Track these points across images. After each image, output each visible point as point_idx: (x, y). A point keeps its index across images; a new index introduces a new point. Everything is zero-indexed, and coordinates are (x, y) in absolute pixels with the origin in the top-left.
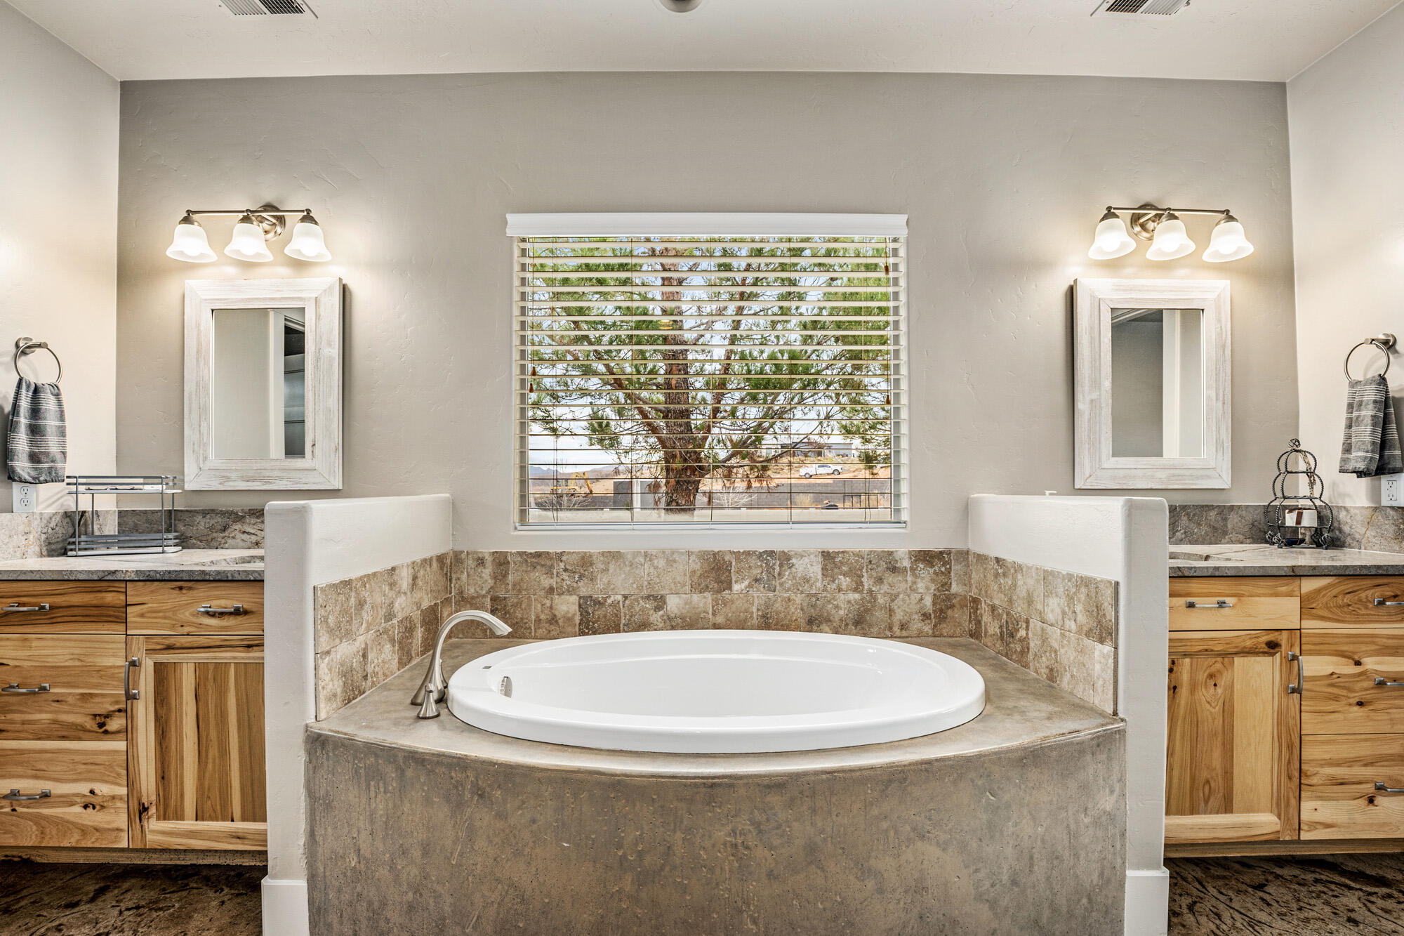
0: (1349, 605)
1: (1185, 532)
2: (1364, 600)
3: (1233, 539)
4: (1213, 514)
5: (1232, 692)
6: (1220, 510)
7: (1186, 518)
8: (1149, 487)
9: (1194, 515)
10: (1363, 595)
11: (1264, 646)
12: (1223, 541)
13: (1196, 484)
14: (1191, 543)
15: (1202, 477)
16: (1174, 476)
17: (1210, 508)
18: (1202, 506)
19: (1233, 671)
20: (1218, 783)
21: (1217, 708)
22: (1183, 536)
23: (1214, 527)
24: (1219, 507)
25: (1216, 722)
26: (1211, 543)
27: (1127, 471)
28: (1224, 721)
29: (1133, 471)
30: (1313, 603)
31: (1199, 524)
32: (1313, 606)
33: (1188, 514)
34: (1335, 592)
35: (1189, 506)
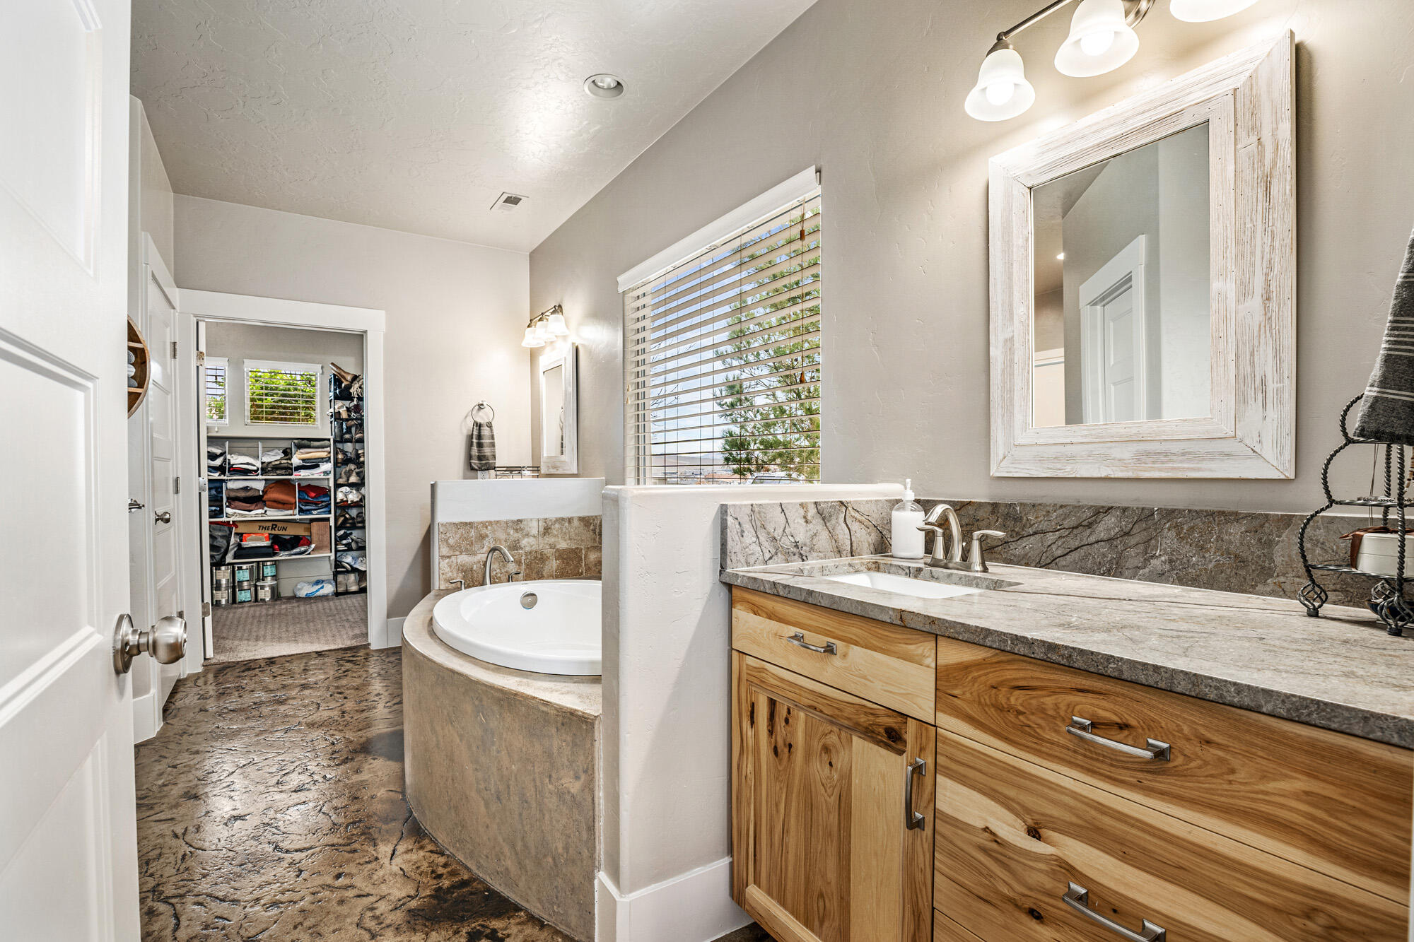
0: (1019, 713)
1: (1170, 561)
2: (1051, 712)
3: (1288, 587)
4: (1235, 532)
5: (850, 785)
6: (1256, 523)
7: (1172, 534)
8: (1103, 475)
9: (1192, 529)
10: (1049, 701)
11: (882, 731)
12: (1260, 587)
13: (1199, 470)
14: (1181, 581)
15: (1211, 456)
16: (1148, 454)
17: (1234, 517)
18: (1212, 514)
19: (851, 750)
20: (833, 905)
21: (832, 798)
22: (1167, 567)
23: (1236, 556)
24: (1253, 517)
25: (831, 817)
26: (1229, 589)
27: (1061, 448)
28: (839, 823)
29: (1068, 447)
30: (956, 686)
31: (1202, 548)
32: (955, 692)
33: (1178, 527)
34: (993, 678)
35: (1181, 511)
